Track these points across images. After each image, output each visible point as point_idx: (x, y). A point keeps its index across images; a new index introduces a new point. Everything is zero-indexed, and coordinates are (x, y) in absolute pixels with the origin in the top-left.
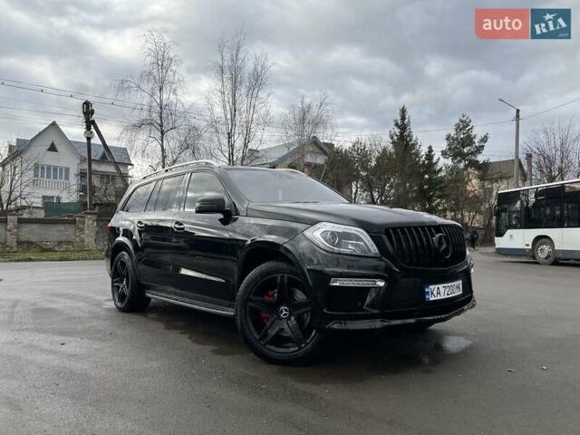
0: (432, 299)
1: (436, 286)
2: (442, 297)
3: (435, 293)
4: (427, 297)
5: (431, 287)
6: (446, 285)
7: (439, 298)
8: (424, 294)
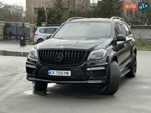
0: (51, 75)
1: (53, 71)
2: (55, 75)
3: (52, 73)
4: (49, 74)
5: (51, 71)
6: (57, 71)
7: (53, 75)
8: (47, 73)
